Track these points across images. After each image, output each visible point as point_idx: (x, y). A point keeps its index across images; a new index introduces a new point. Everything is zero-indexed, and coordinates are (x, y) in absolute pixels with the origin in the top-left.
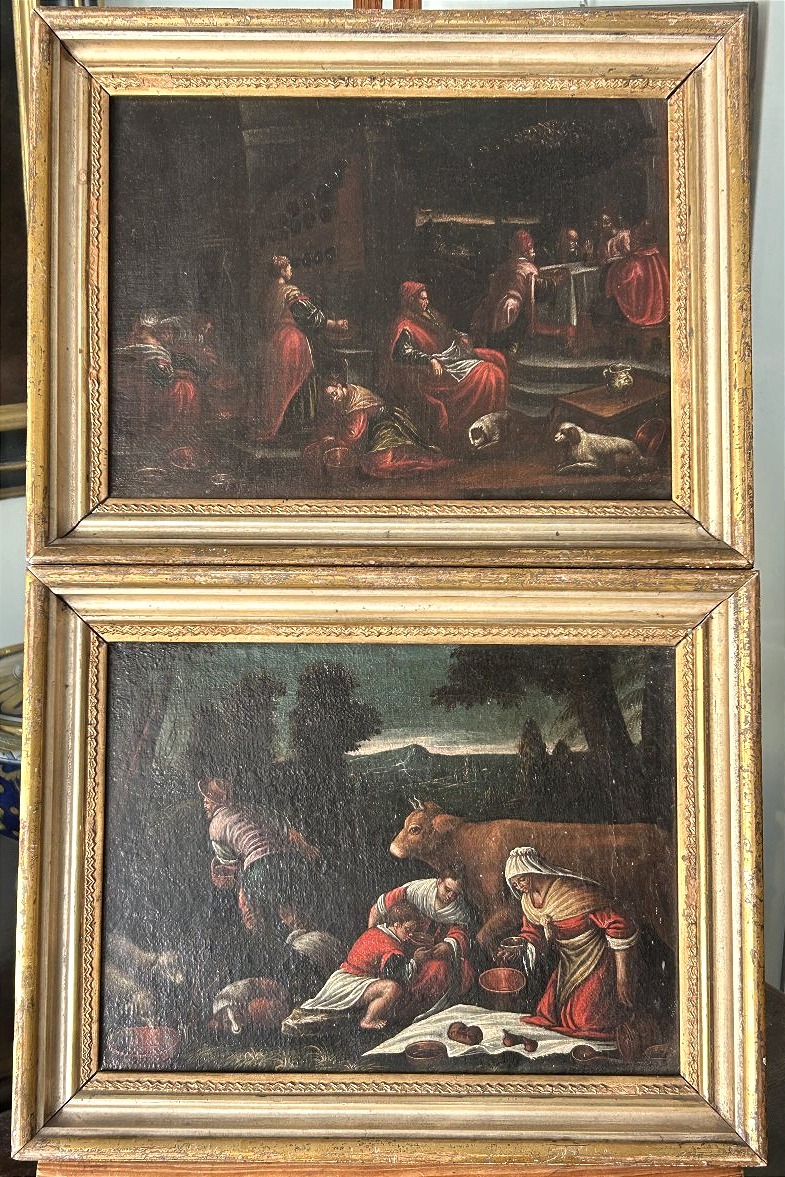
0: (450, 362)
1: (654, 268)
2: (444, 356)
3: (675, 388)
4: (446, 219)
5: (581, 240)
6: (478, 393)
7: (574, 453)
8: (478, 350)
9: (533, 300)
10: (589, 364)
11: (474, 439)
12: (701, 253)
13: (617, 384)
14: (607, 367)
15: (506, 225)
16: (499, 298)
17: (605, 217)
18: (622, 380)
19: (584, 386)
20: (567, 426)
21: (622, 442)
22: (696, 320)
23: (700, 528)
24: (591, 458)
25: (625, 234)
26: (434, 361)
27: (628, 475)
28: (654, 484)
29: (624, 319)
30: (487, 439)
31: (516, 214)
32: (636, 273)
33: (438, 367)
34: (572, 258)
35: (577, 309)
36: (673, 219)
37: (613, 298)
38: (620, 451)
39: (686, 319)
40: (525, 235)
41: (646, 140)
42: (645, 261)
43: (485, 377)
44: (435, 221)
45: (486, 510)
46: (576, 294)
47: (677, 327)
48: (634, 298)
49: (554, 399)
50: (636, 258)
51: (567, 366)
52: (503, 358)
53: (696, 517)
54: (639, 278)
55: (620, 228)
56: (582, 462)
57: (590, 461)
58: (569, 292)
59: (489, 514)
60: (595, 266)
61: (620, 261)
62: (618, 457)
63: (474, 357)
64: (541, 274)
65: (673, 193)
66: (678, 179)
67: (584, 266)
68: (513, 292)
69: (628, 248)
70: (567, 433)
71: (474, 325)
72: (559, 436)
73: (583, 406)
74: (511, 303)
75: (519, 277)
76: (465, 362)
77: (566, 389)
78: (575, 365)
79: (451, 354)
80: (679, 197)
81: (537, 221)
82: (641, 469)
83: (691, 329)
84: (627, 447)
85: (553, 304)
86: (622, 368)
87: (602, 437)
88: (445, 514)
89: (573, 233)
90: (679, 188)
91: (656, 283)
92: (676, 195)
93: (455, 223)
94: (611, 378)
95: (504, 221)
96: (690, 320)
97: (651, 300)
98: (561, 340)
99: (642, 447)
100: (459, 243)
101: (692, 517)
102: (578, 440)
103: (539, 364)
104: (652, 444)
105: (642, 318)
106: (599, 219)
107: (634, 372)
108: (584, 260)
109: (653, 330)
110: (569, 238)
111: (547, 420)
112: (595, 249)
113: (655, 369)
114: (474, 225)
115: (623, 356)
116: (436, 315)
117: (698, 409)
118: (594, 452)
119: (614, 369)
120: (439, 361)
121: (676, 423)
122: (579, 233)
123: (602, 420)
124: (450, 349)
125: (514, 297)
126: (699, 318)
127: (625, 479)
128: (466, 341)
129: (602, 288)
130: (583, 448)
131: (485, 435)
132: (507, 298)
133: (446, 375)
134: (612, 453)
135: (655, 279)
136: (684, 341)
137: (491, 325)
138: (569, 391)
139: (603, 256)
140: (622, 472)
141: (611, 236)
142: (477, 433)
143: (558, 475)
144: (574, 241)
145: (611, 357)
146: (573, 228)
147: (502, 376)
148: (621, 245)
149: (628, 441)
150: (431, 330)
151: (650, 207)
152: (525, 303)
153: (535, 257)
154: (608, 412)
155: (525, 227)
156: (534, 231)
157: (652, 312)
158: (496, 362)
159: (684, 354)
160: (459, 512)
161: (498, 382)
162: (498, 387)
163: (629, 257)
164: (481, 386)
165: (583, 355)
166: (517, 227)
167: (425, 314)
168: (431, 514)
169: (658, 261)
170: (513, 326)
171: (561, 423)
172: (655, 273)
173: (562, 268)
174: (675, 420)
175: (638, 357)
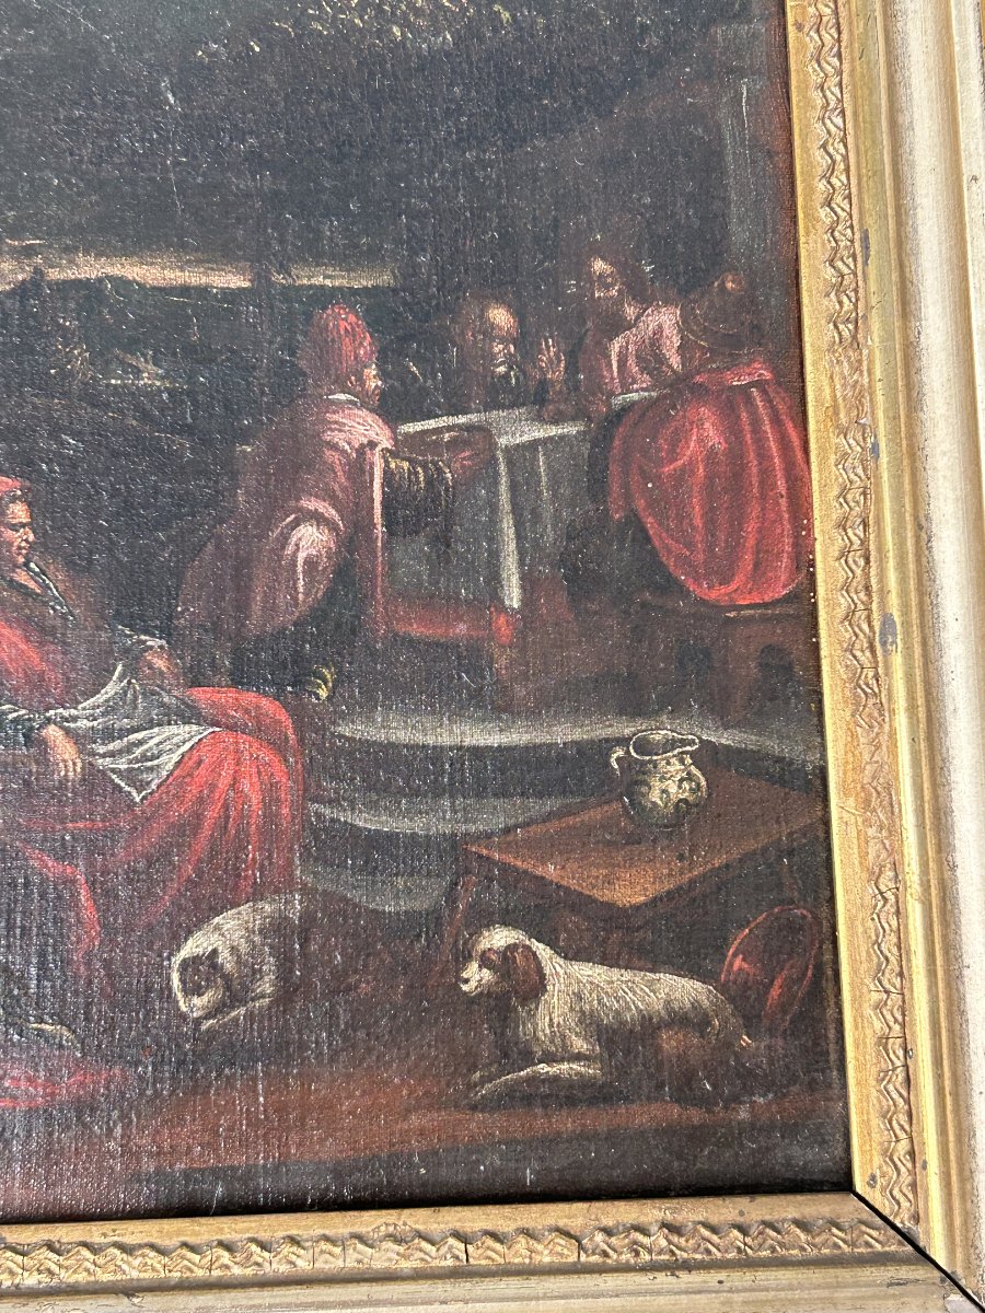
0: (109, 735)
1: (756, 423)
2: (85, 715)
3: (841, 809)
4: (89, 268)
5: (525, 341)
6: (206, 831)
7: (524, 1031)
8: (201, 695)
9: (380, 530)
10: (563, 733)
11: (187, 992)
12: (907, 375)
13: (655, 797)
14: (622, 741)
15: (290, 293)
16: (267, 521)
17: (599, 266)
18: (671, 783)
19: (551, 804)
20: (499, 938)
21: (680, 990)
22: (904, 593)
23: (957, 1297)
24: (579, 1044)
25: (665, 320)
26: (52, 732)
27: (705, 1102)
28: (790, 1130)
29: (670, 586)
30: (235, 993)
31: (315, 254)
32: (700, 441)
33: (65, 754)
34: (499, 395)
35: (521, 562)
36: (815, 271)
37: (634, 521)
38: (679, 1019)
39: (867, 588)
40: (343, 320)
41: (719, 31)
42: (731, 404)
43: (224, 781)
44: (54, 274)
45: (226, 1257)
46: (516, 510)
47: (841, 612)
48: (698, 522)
49: (455, 846)
50: (700, 392)
51: (495, 740)
52: (283, 716)
53: (939, 1255)
54: (711, 455)
55: (645, 300)
56: (550, 1059)
57: (578, 1057)
58: (494, 507)
59: (237, 1271)
60: (574, 419)
61: (652, 404)
62: (669, 1042)
63: (188, 714)
64: (404, 447)
65: (810, 190)
66: (824, 146)
67: (539, 419)
68: (311, 504)
69: (675, 361)
70: (504, 962)
71: (188, 611)
72: (475, 977)
73: (551, 871)
74: (310, 540)
75: (330, 455)
76: (157, 735)
77: (492, 817)
78: (517, 736)
79: (110, 709)
80: (828, 203)
81: (385, 279)
82: (748, 1080)
83: (887, 620)
84: (696, 1005)
85: (443, 540)
86: (670, 745)
87: (615, 974)
88: (81, 1277)
89: (500, 317)
90: (827, 177)
91: (766, 474)
92: (819, 198)
93: (121, 283)
94: (635, 777)
95: (279, 278)
96: (883, 592)
97: (751, 527)
98: (472, 658)
99: (745, 1001)
100: (132, 345)
101: (923, 1256)
102: (534, 987)
103: (402, 735)
104: (775, 992)
105: (724, 581)
106: (581, 270)
107: (709, 758)
108: (538, 400)
109: (765, 619)
110: (489, 331)
111: (435, 919)
112: (572, 368)
113: (773, 746)
114: (185, 290)
115: (673, 703)
116: (57, 581)
117: (926, 886)
118: (591, 1023)
119: (644, 746)
120: (67, 731)
121: (851, 927)
122: (519, 315)
123: (614, 917)
124: (111, 689)
125: (318, 518)
126: (912, 584)
127: (696, 1116)
128: (160, 664)
129: (596, 486)
130: (552, 1014)
131: (227, 978)
132: (296, 524)
133: (94, 780)
134: (649, 1027)
135: (763, 455)
136: (865, 658)
137: (242, 606)
138: (500, 822)
139: (597, 387)
140: (685, 1089)
141: (617, 325)
142: (202, 971)
143: (474, 1108)
144: (503, 340)
145: (635, 708)
146: (500, 300)
147: (280, 777)
148: (650, 356)
149: (698, 985)
150: (43, 630)
151: (740, 234)
152: (353, 537)
153: (383, 395)
154: (631, 889)
155: (348, 296)
156: (379, 311)
157: (757, 565)
158: (261, 729)
159: (868, 697)
160: (133, 1269)
161: (270, 793)
162: (270, 817)
163: (679, 389)
164: (211, 814)
165: (544, 706)
166: (324, 297)
167: (22, 577)
168: (31, 1280)
169: (769, 401)
170: (318, 615)
171: (477, 933)
172: (760, 440)
173: (469, 428)
174: (851, 921)
175: (719, 709)
